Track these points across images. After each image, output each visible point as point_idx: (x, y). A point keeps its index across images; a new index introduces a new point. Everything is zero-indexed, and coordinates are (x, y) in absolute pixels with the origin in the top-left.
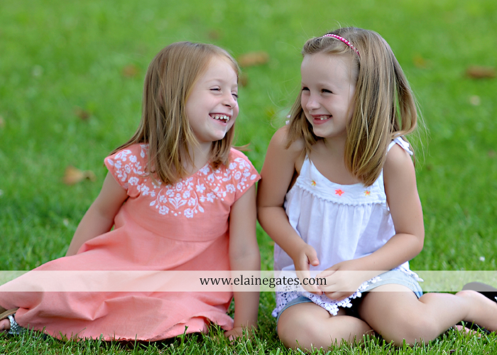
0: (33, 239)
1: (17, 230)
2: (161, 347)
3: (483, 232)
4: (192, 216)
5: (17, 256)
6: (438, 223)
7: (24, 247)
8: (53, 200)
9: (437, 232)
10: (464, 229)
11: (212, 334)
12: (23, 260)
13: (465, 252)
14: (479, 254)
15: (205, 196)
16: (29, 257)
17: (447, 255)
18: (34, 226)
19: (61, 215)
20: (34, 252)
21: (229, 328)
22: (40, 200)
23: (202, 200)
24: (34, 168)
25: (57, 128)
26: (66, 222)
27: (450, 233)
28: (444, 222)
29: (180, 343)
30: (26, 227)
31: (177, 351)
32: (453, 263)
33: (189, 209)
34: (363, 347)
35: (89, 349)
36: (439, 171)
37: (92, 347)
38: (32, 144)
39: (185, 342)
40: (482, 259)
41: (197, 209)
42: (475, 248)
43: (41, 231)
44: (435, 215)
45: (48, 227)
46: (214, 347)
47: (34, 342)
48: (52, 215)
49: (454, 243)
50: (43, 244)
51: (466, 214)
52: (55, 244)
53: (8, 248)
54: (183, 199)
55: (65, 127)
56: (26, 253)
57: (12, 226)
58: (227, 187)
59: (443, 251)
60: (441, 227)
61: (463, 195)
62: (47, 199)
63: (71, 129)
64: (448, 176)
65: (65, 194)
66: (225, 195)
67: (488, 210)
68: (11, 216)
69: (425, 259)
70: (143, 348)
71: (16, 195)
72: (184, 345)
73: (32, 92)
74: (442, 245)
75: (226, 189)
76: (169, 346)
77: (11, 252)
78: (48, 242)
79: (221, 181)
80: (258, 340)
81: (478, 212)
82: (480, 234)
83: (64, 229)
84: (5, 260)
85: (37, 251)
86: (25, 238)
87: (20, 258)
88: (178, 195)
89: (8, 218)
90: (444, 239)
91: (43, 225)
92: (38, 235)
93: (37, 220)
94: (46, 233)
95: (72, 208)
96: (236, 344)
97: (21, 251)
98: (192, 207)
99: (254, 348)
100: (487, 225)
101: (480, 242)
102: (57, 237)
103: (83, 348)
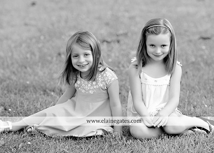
0: (40, 100)
1: (34, 96)
2: (87, 139)
3: (206, 96)
4: (93, 93)
5: (34, 106)
6: (190, 93)
7: (37, 102)
8: (48, 85)
9: (189, 96)
10: (200, 95)
11: (106, 134)
12: (37, 107)
13: (200, 103)
14: (205, 104)
15: (96, 86)
16: (39, 106)
17: (193, 105)
18: (41, 95)
19: (50, 91)
20: (41, 104)
21: (112, 132)
22: (43, 85)
23: (95, 87)
24: (41, 73)
25: (49, 58)
26: (52, 93)
27: (194, 96)
28: (192, 92)
29: (94, 138)
30: (38, 95)
31: (93, 141)
32: (195, 108)
33: (91, 91)
34: (162, 139)
35: (61, 140)
36: (190, 73)
37: (62, 139)
38: (40, 64)
39: (96, 137)
40: (206, 106)
41: (94, 90)
42: (203, 102)
43: (44, 96)
44: (189, 90)
45: (46, 95)
46: (107, 139)
47: (41, 138)
48: (47, 90)
49: (196, 100)
50: (44, 101)
51: (200, 89)
52: (48, 101)
53: (31, 103)
54: (88, 87)
55: (52, 58)
56: (38, 105)
57: (33, 95)
58: (103, 83)
59: (192, 103)
60: (191, 94)
61: (199, 83)
62: (46, 85)
63: (55, 59)
64: (193, 75)
65: (52, 83)
66: (102, 85)
67: (208, 88)
68: (32, 91)
69: (185, 106)
70: (81, 140)
71: (34, 83)
72: (96, 138)
73: (40, 45)
74: (191, 101)
75: (102, 84)
76: (90, 139)
77: (32, 104)
78: (46, 100)
79: (101, 80)
80: (123, 137)
81: (205, 89)
82: (205, 97)
83: (52, 96)
84: (30, 108)
85: (42, 104)
86: (37, 99)
87: (36, 107)
88: (86, 86)
89: (31, 92)
90: (192, 99)
91: (44, 94)
92: (42, 98)
93: (42, 93)
94: (45, 97)
95: (55, 88)
96: (115, 138)
97: (36, 104)
98: (92, 90)
99: (122, 139)
100: (208, 93)
101: (205, 100)
102: (49, 99)
103: (59, 140)
